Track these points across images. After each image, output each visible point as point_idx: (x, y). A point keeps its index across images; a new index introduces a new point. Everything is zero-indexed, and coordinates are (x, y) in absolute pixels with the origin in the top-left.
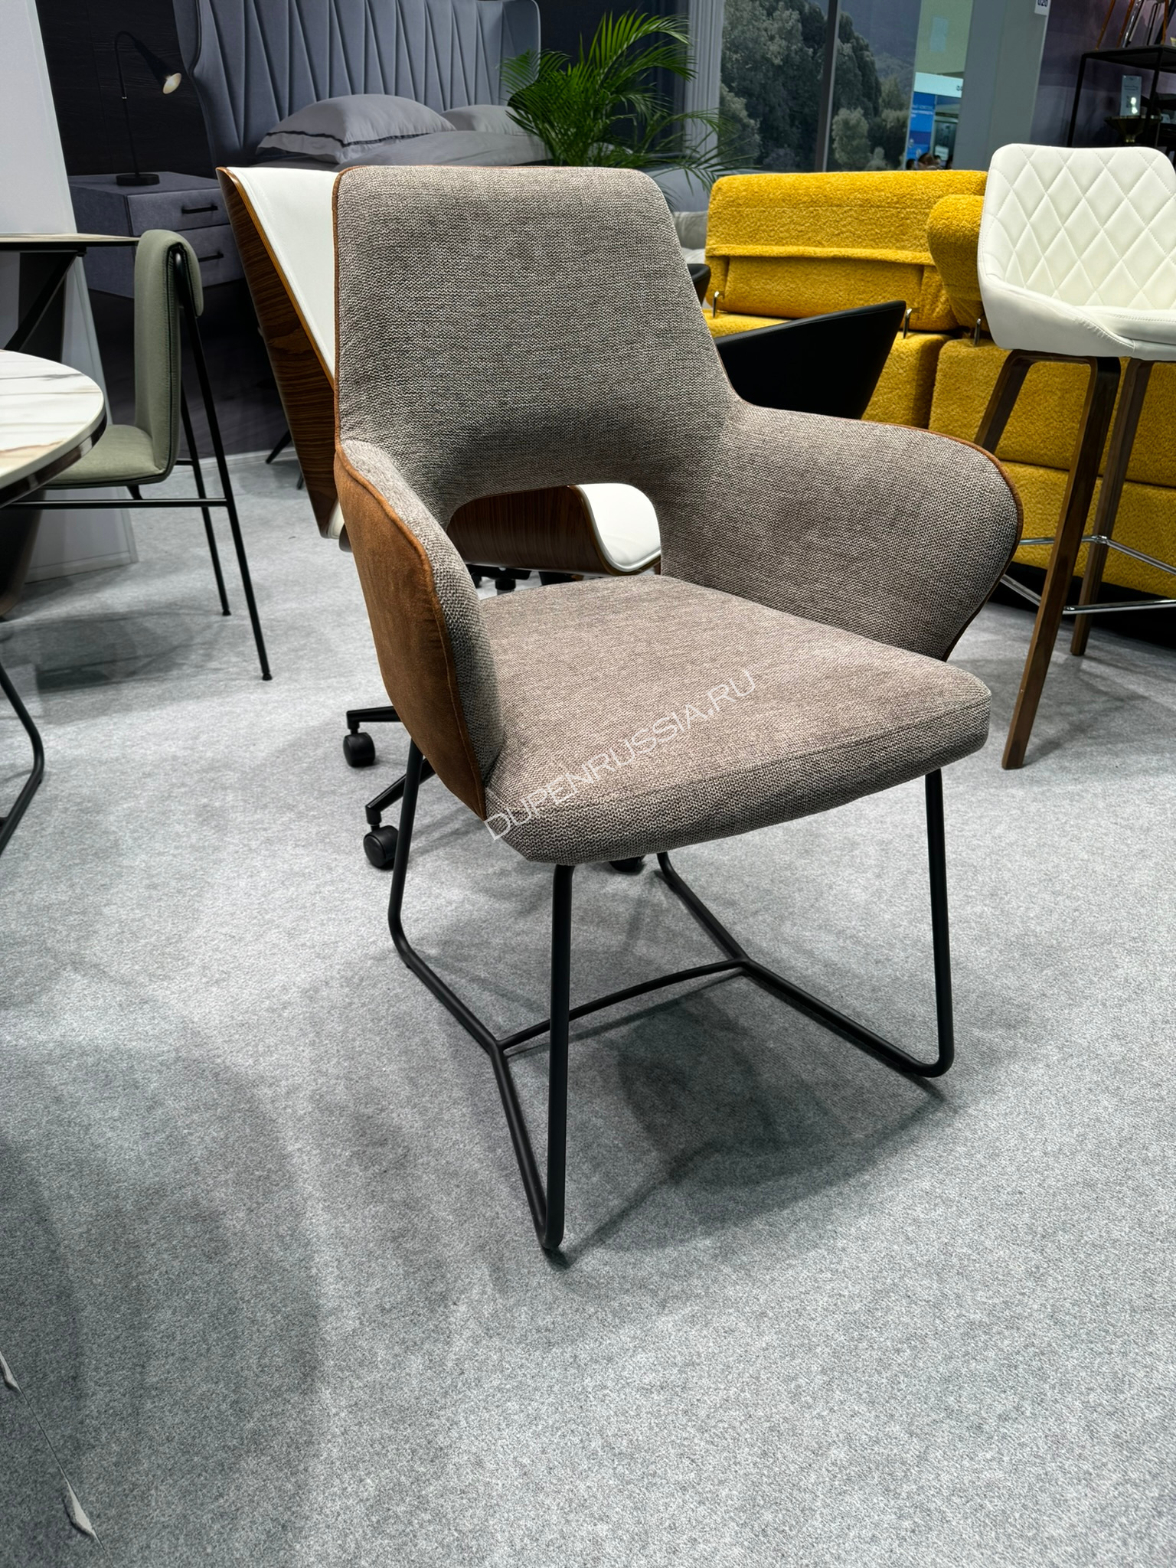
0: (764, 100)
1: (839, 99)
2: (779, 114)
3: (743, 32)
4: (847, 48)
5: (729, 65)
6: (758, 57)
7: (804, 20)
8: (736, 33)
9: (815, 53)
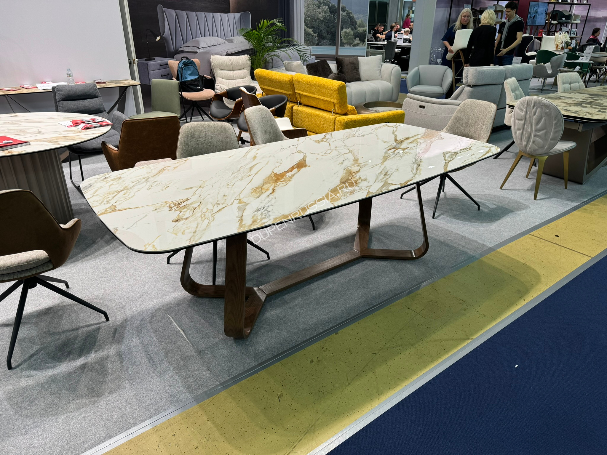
0: (318, 29)
1: (343, 26)
2: (323, 32)
3: (311, 13)
4: (345, 13)
5: (307, 21)
6: (316, 18)
7: (330, 8)
8: (308, 13)
9: (334, 16)
